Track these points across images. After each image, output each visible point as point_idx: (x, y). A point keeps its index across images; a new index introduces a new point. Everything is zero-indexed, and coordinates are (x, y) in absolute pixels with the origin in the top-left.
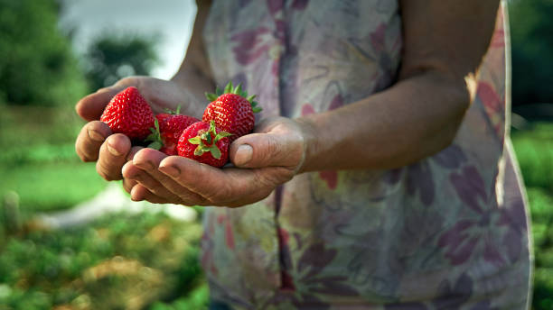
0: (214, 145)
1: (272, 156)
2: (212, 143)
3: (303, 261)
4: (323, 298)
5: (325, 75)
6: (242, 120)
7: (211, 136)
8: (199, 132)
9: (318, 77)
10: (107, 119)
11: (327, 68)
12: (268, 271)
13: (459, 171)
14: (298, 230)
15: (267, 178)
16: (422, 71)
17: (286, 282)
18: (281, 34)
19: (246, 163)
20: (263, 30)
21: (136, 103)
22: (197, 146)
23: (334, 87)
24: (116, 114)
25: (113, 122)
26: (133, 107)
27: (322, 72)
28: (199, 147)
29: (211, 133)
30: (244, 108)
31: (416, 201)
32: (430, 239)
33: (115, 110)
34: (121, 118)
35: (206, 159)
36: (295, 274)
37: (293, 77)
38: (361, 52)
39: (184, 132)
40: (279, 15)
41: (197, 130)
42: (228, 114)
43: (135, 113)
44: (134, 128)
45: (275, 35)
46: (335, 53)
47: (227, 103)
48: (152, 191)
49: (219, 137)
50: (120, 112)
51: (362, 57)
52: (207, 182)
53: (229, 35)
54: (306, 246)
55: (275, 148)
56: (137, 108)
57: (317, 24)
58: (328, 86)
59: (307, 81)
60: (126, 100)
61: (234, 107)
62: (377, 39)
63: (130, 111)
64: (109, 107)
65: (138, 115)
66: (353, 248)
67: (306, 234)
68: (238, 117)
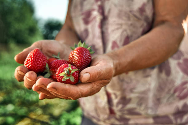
0: (71, 75)
1: (99, 76)
2: (70, 74)
3: (118, 103)
4: (128, 117)
5: (121, 28)
6: (85, 59)
7: (70, 71)
8: (64, 69)
9: (118, 29)
10: (27, 64)
11: (121, 25)
12: (104, 108)
13: (181, 61)
14: (115, 92)
15: (98, 86)
16: (163, 22)
17: (112, 112)
18: (101, 11)
19: (88, 81)
20: (94, 10)
21: (38, 56)
22: (63, 76)
23: (125, 33)
24: (30, 62)
25: (29, 66)
26: (37, 58)
27: (119, 26)
28: (65, 77)
29: (69, 70)
30: (86, 53)
31: (163, 75)
32: (170, 90)
33: (29, 60)
34: (32, 64)
35: (68, 82)
36: (115, 108)
37: (107, 29)
38: (135, 16)
39: (58, 69)
40: (99, 3)
41: (63, 69)
42: (79, 57)
43: (38, 61)
44: (38, 68)
45: (99, 11)
46: (124, 18)
47: (78, 52)
48: (48, 95)
49: (73, 72)
50: (31, 61)
51: (136, 19)
52: (70, 92)
53: (80, 13)
54: (119, 98)
55: (100, 73)
56: (39, 59)
57: (116, 5)
58: (122, 32)
59: (113, 31)
60: (34, 55)
61: (82, 54)
62: (142, 10)
63: (36, 60)
64: (27, 59)
65: (39, 62)
66: (138, 97)
67: (118, 93)
68: (84, 58)
